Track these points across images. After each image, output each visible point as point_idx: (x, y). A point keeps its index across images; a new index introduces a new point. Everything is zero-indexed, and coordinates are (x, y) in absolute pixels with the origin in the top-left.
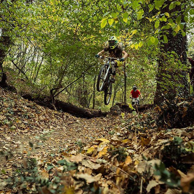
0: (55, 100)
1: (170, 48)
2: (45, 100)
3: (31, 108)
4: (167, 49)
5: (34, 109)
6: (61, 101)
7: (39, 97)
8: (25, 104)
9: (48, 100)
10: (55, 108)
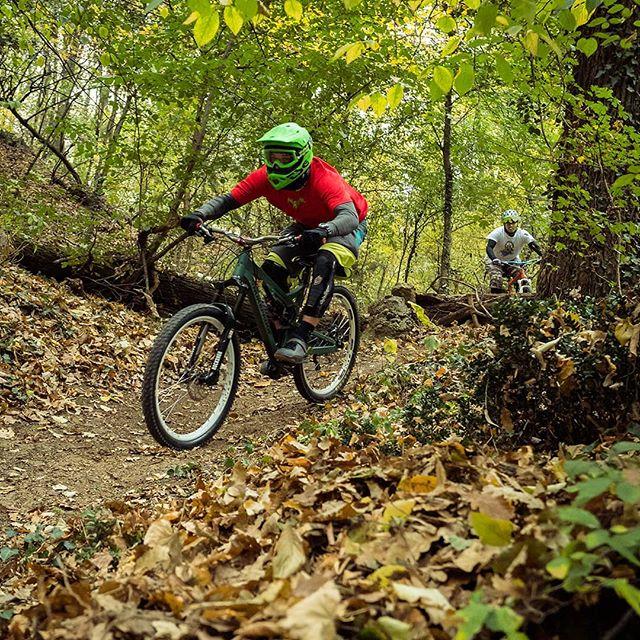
0: (159, 272)
1: (609, 67)
2: (118, 272)
3: (37, 313)
4: (597, 71)
5: (51, 316)
6: (183, 278)
7: (90, 262)
8: (15, 299)
9: (128, 272)
10: (153, 307)
